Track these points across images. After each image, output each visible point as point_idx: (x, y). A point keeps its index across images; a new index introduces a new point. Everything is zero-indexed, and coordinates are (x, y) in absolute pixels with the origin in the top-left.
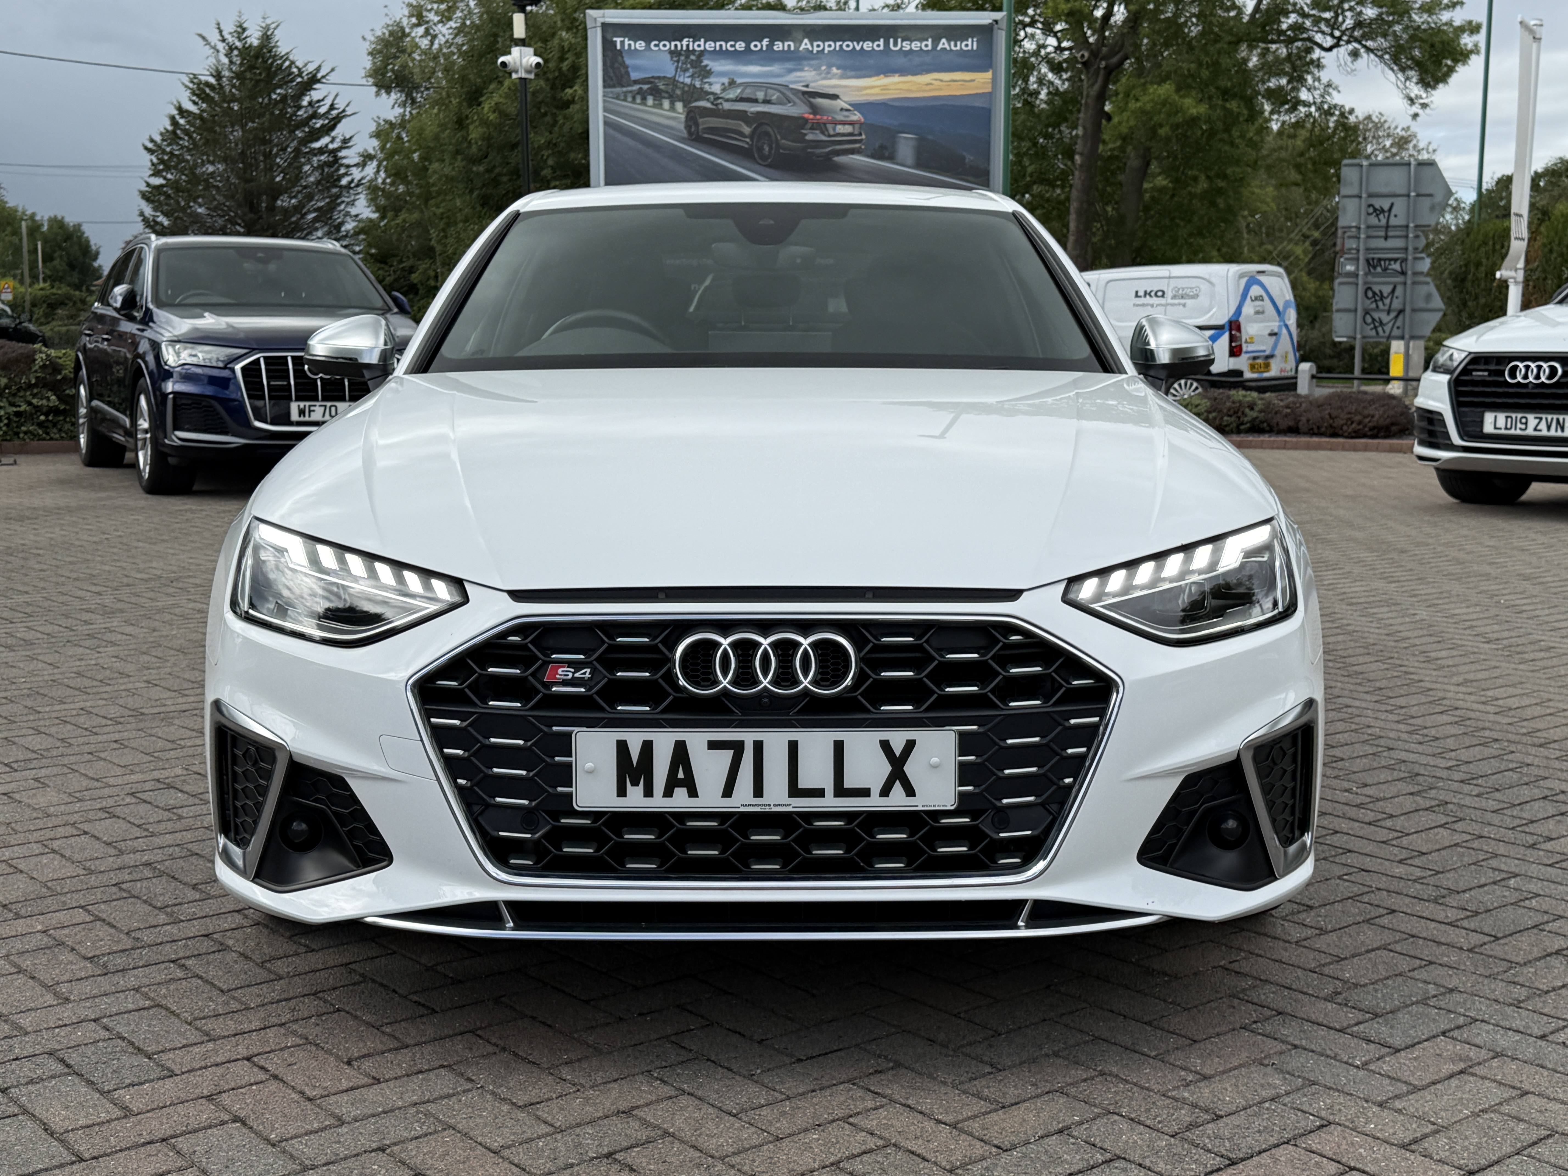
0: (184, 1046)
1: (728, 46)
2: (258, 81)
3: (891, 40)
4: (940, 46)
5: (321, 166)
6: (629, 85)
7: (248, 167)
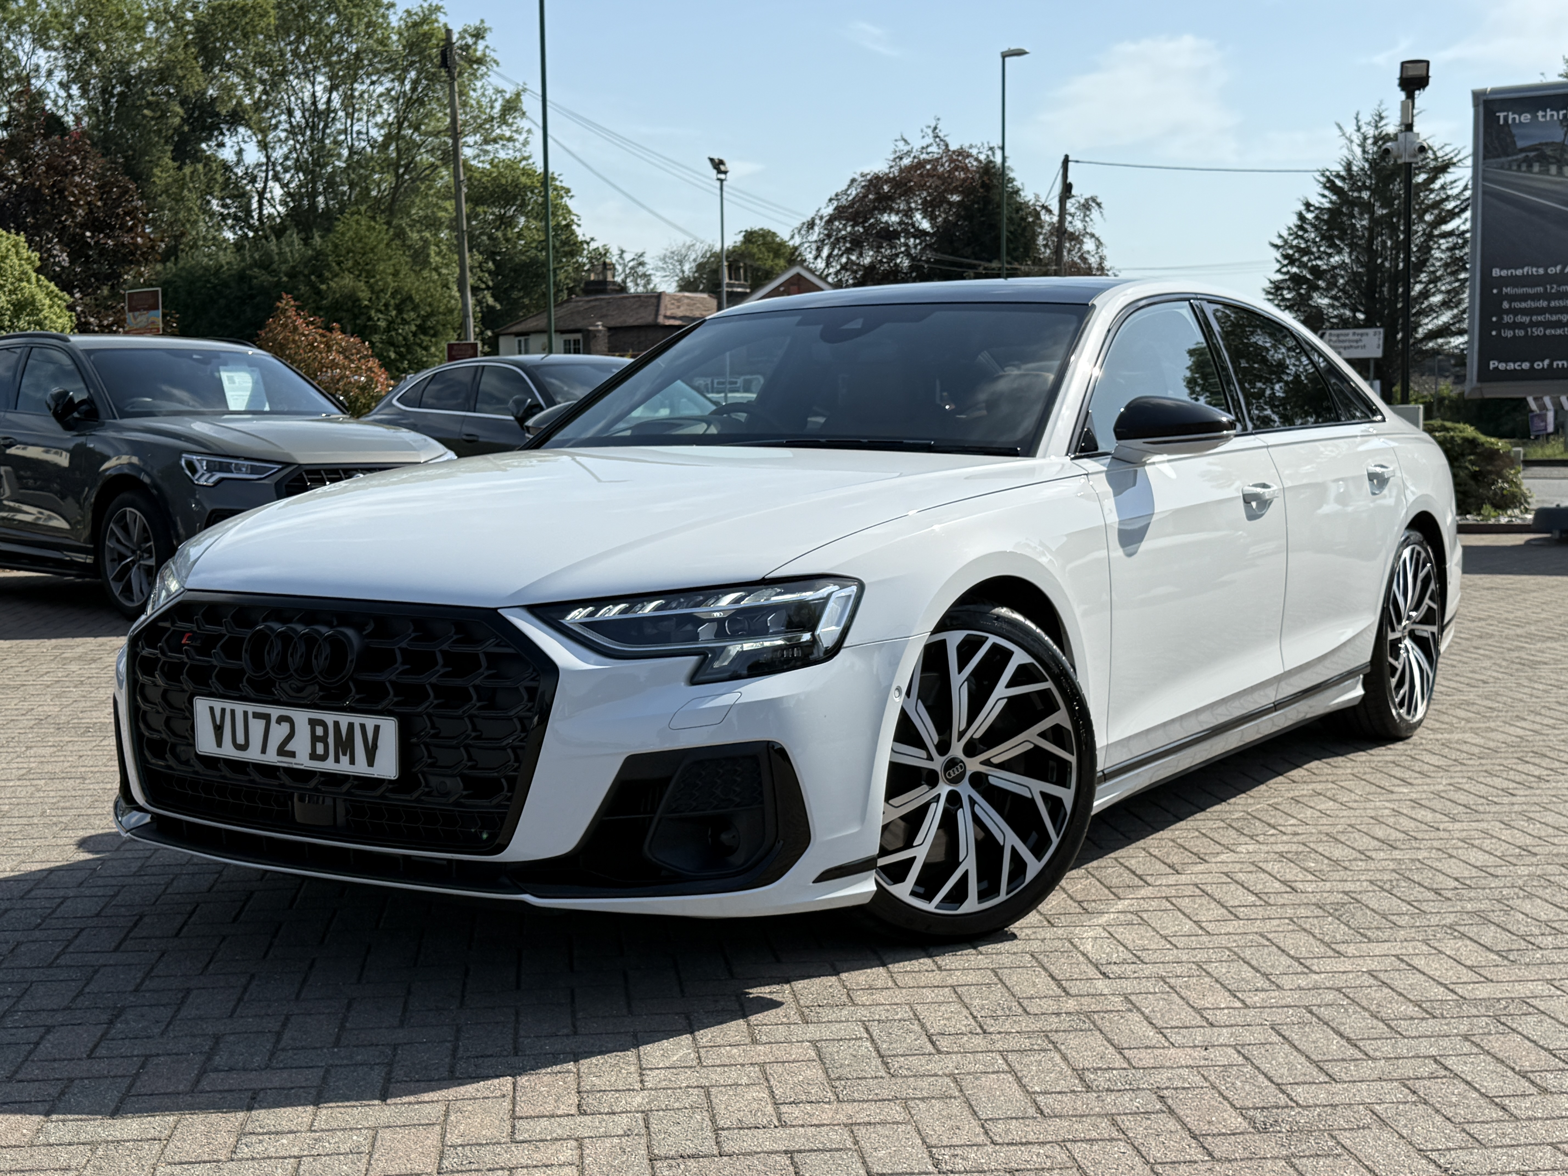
7: (1372, 254)
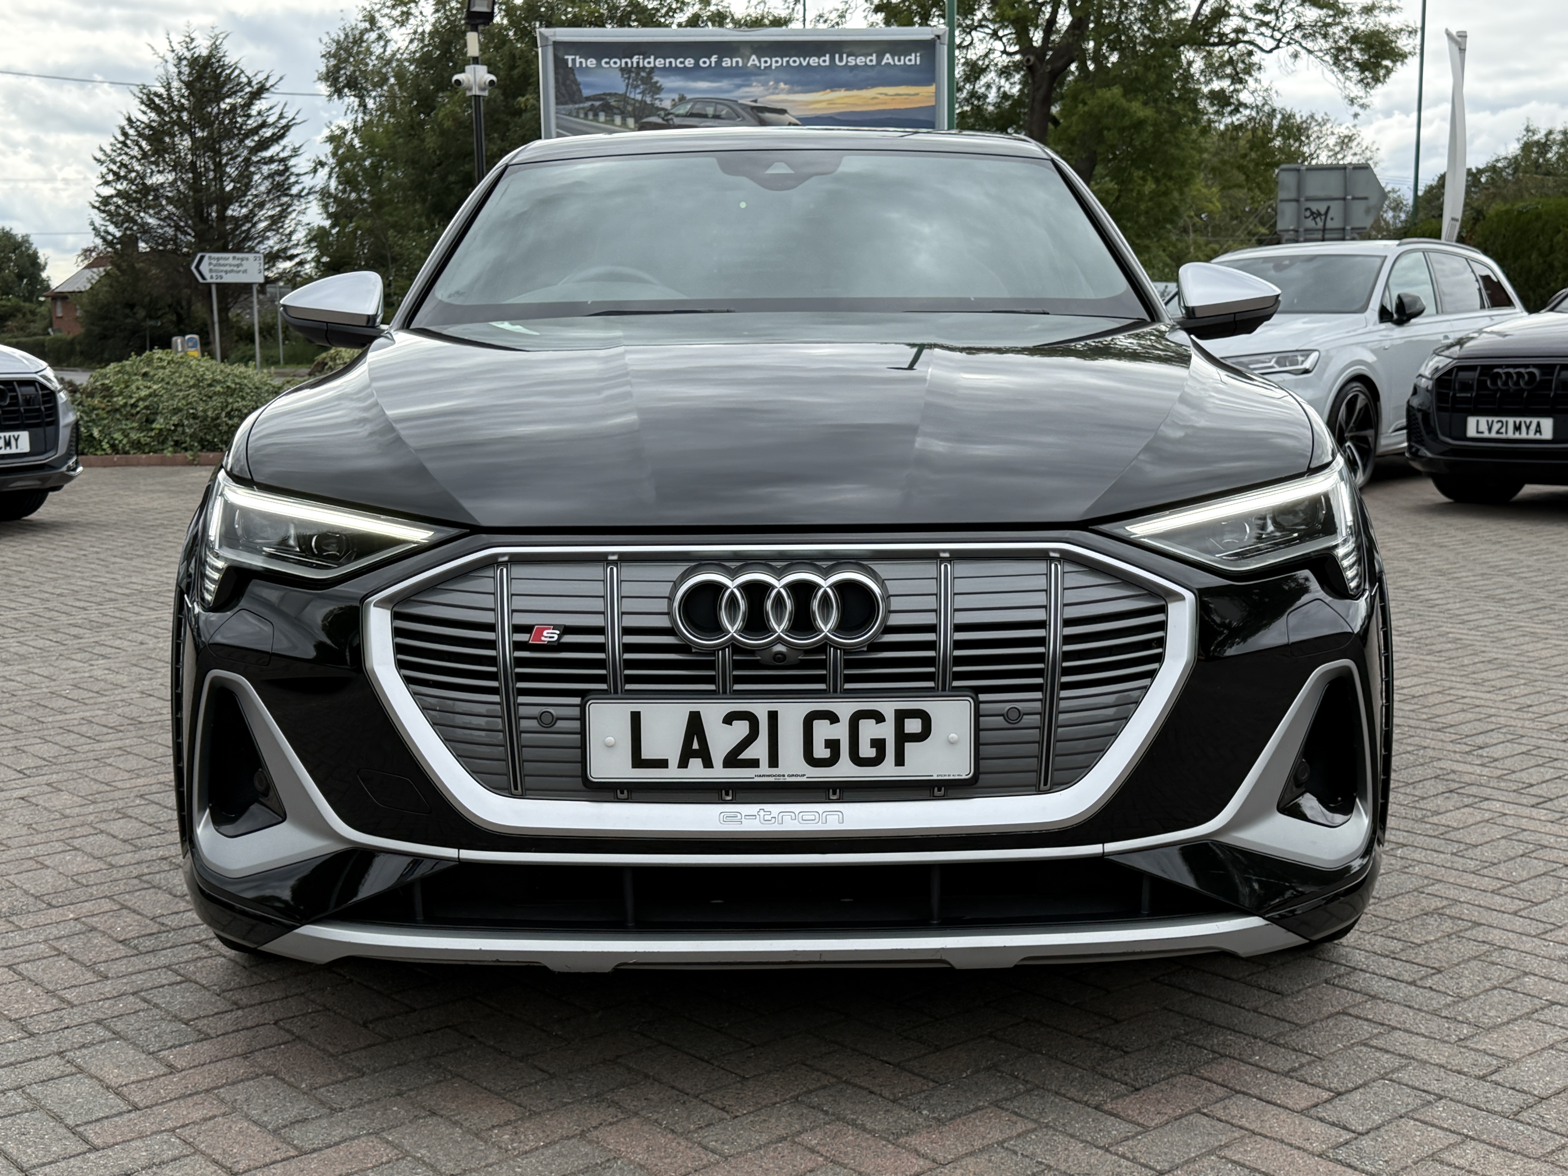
0: (217, 1014)
1: (677, 63)
2: (206, 92)
3: (837, 56)
4: (884, 61)
5: (271, 176)
6: (581, 102)
7: (198, 176)
